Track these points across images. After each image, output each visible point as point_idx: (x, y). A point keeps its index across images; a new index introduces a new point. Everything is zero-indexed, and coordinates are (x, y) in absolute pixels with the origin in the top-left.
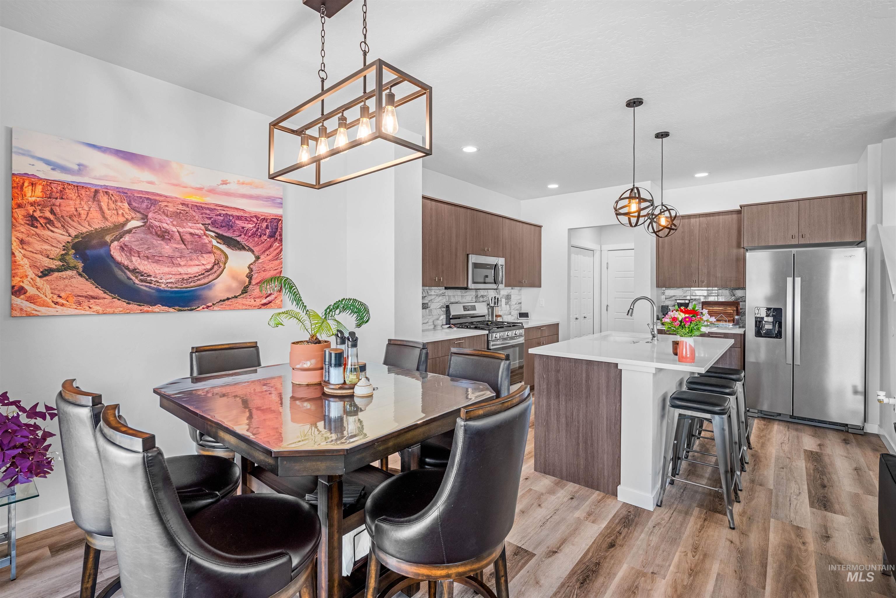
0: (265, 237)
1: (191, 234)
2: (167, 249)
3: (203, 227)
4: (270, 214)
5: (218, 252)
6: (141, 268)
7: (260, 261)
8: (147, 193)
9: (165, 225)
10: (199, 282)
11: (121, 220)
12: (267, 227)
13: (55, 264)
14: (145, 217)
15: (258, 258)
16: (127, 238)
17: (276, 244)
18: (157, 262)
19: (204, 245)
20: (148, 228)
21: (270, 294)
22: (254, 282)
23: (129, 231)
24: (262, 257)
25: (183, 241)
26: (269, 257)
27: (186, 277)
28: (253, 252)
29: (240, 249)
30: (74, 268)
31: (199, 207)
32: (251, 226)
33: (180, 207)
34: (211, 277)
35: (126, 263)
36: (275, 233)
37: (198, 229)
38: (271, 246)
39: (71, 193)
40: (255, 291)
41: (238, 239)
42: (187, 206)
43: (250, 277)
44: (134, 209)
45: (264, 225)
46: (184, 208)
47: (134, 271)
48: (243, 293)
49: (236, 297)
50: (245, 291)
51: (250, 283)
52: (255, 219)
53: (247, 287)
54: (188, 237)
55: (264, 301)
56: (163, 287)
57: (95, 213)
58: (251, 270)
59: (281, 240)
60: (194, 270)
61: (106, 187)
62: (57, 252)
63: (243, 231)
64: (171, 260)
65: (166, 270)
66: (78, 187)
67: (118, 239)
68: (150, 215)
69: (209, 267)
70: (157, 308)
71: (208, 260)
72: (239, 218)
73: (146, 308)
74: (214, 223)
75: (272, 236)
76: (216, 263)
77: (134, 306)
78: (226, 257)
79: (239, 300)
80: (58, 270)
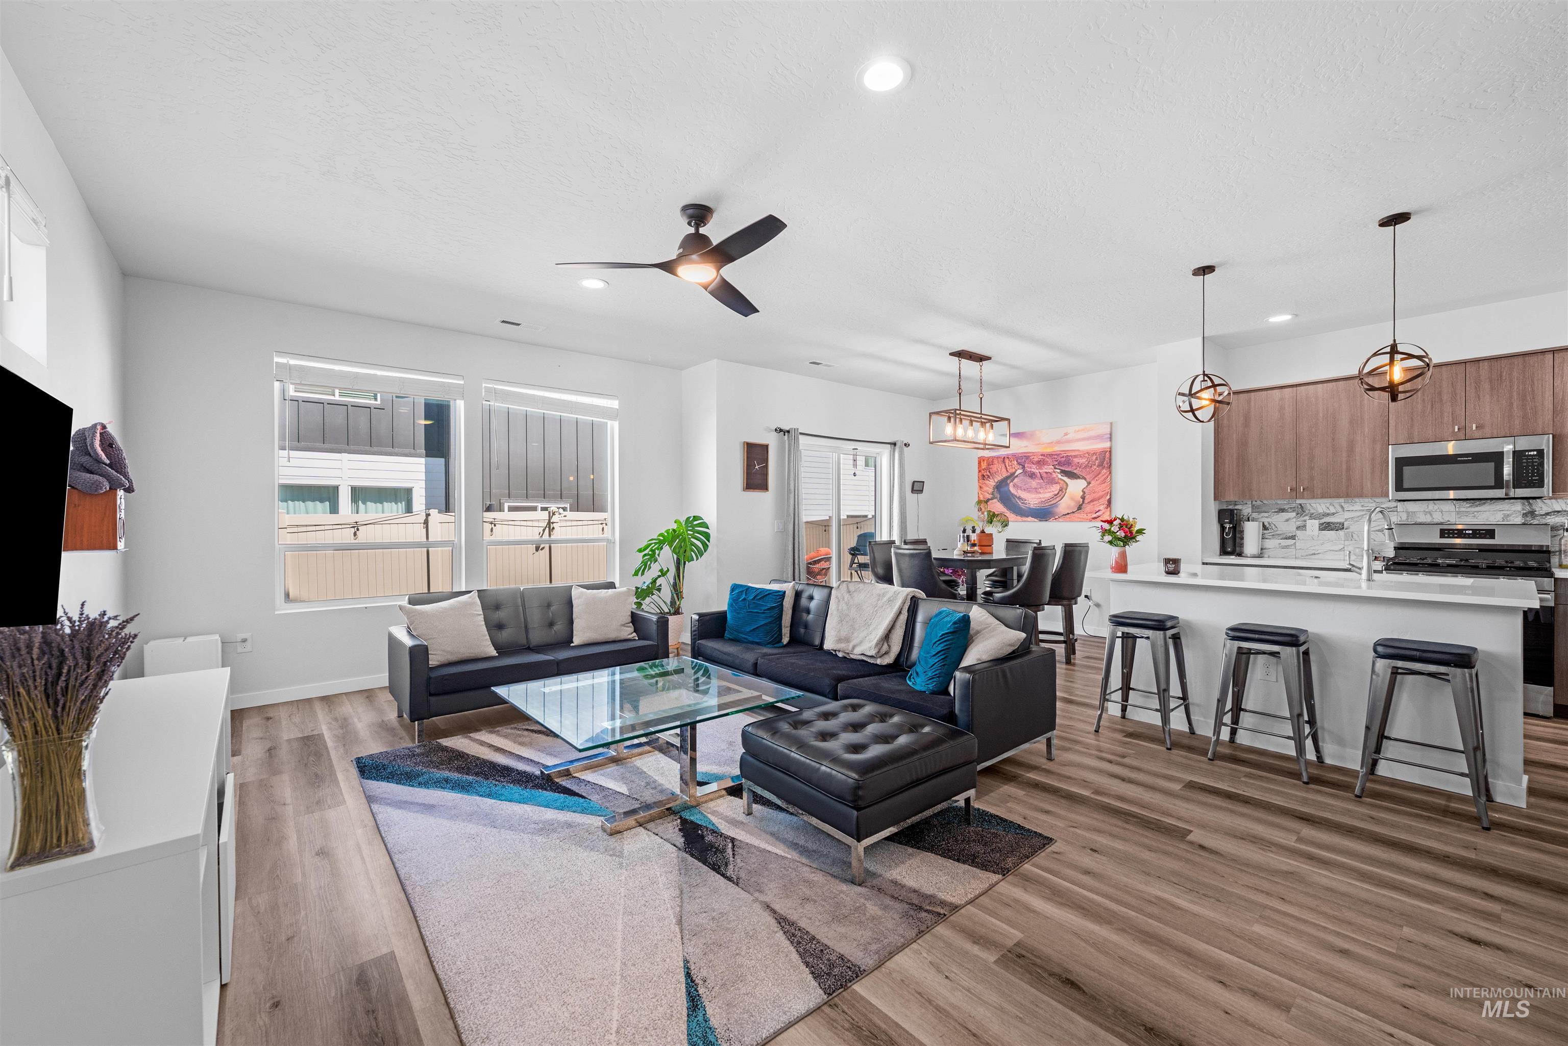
0: (1095, 467)
1: (1046, 473)
2: (1034, 483)
3: (1053, 467)
4: (1099, 449)
5: (1062, 482)
6: (1022, 496)
7: (1091, 485)
8: (1024, 453)
9: (1033, 470)
10: (1050, 503)
11: (1014, 470)
12: (1096, 459)
13: (990, 496)
14: (1024, 467)
15: (1089, 483)
16: (1016, 480)
17: (1104, 471)
18: (1029, 492)
19: (1054, 478)
20: (1025, 472)
21: (1099, 511)
22: (1086, 501)
23: (1017, 476)
24: (1092, 482)
25: (1041, 477)
26: (1098, 482)
27: (1043, 500)
28: (1085, 479)
29: (1076, 478)
30: (996, 498)
31: (1050, 455)
32: (1084, 460)
33: (1041, 457)
34: (1058, 499)
35: (1016, 493)
36: (1103, 462)
37: (1049, 469)
38: (1099, 474)
39: (996, 461)
40: (1088, 508)
41: (1075, 471)
42: (1044, 455)
43: (1083, 498)
44: (1019, 464)
45: (1094, 457)
46: (1043, 457)
47: (1019, 498)
48: (1078, 510)
49: (1073, 512)
50: (1080, 508)
51: (1083, 502)
52: (1087, 455)
53: (1082, 505)
54: (1044, 475)
55: (1095, 516)
56: (1032, 506)
57: (1004, 470)
58: (1084, 493)
59: (1110, 466)
60: (1048, 495)
61: (1008, 455)
62: (991, 490)
63: (1079, 465)
64: (1036, 491)
65: (1033, 496)
66: (998, 457)
67: (1012, 481)
68: (1026, 465)
69: (1056, 493)
70: (1030, 519)
71: (1055, 488)
72: (1075, 456)
73: (1024, 519)
74: (1060, 464)
75: (1101, 465)
76: (1061, 490)
77: (1019, 518)
78: (1067, 485)
79: (1076, 515)
80: (992, 499)
